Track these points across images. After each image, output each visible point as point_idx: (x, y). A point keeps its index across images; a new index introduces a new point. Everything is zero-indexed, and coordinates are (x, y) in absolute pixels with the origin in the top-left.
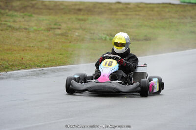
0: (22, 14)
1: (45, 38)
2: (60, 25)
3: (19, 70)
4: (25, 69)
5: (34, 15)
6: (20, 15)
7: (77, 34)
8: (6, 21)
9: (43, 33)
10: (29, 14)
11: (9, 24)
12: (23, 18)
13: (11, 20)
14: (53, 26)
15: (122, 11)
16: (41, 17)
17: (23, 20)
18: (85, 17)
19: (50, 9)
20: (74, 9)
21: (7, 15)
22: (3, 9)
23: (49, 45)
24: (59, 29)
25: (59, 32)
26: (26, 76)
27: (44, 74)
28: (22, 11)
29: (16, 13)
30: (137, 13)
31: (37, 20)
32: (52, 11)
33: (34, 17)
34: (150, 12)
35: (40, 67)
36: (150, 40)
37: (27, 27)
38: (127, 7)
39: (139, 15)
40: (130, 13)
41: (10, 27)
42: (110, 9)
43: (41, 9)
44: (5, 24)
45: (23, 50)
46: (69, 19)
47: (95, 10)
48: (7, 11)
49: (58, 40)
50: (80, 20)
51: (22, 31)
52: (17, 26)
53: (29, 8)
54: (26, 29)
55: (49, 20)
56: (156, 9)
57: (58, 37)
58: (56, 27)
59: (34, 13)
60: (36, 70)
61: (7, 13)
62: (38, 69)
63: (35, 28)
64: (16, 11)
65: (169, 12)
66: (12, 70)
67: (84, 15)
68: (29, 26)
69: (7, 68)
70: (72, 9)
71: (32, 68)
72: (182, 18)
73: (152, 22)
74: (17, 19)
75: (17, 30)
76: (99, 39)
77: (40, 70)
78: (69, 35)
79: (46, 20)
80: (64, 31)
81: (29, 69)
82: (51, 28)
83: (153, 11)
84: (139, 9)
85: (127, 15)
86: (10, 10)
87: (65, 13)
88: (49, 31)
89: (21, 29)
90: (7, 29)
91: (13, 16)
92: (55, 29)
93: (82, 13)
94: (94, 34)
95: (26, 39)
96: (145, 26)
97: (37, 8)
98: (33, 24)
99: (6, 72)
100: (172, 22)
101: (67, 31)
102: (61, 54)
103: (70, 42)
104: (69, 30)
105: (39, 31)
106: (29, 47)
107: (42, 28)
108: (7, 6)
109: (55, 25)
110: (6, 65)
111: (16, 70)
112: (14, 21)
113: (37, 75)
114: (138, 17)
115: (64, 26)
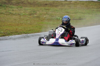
0: (17, 7)
1: (29, 19)
2: (36, 12)
3: (15, 35)
4: (18, 35)
5: (23, 7)
6: (16, 7)
7: (45, 17)
8: (9, 10)
9: (27, 16)
10: (21, 7)
11: (10, 12)
12: (17, 8)
13: (11, 10)
14: (32, 13)
15: (68, 5)
16: (27, 8)
17: (17, 9)
18: (49, 8)
19: (31, 4)
20: (43, 4)
21: (9, 7)
22: (7, 4)
23: (30, 22)
24: (36, 14)
25: (36, 15)
26: (19, 38)
27: (28, 37)
28: (16, 5)
29: (14, 6)
30: (75, 6)
31: (24, 10)
32: (32, 5)
33: (23, 8)
34: (82, 5)
35: (26, 34)
36: (82, 19)
37: (19, 13)
38: (70, 3)
39: (76, 7)
40: (72, 6)
41: (11, 13)
42: (62, 4)
43: (26, 4)
44: (8, 12)
45: (17, 25)
46: (41, 9)
47: (54, 4)
48: (9, 5)
49: (35, 20)
50: (46, 9)
51: (17, 15)
52: (14, 13)
53: (20, 4)
54: (19, 14)
55: (30, 10)
56: (85, 4)
57: (35, 18)
58: (34, 13)
59: (23, 6)
60: (24, 35)
61: (9, 6)
62: (25, 35)
63: (24, 14)
64: (14, 5)
65: (91, 5)
66: (11, 35)
67: (48, 7)
68: (20, 13)
69: (9, 34)
70: (42, 4)
71: (22, 34)
72: (99, 8)
73: (83, 11)
74: (14, 9)
75: (14, 14)
76: (56, 19)
77: (26, 35)
78: (41, 17)
79: (29, 9)
80: (38, 15)
81: (20, 34)
82: (32, 14)
83: (83, 5)
84: (76, 4)
85: (70, 7)
86: (10, 5)
87: (39, 6)
88: (31, 15)
89: (16, 14)
90: (9, 14)
91: (12, 8)
92: (34, 14)
93: (47, 6)
94: (53, 16)
95: (18, 19)
96: (80, 12)
97: (25, 4)
98: (22, 12)
99: (9, 36)
100: (93, 10)
101: (40, 15)
102: (36, 27)
103: (41, 21)
104: (41, 15)
105: (25, 15)
106: (20, 23)
107: (27, 14)
108: (9, 3)
109: (34, 12)
110: (9, 32)
111: (14, 35)
112: (13, 10)
113: (25, 37)
114: (76, 8)
115: (38, 13)
